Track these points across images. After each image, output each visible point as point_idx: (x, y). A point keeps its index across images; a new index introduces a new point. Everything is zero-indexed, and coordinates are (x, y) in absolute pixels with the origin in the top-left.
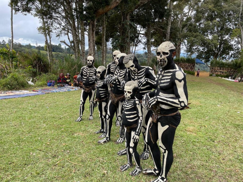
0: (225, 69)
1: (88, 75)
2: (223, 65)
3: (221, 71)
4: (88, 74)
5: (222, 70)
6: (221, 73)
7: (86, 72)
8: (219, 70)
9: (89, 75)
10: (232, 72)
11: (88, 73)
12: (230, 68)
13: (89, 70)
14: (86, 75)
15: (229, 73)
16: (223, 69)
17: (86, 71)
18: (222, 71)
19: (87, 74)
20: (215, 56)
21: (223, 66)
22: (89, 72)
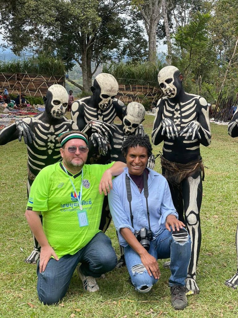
0: (138, 88)
1: (50, 148)
2: (134, 77)
3: (128, 93)
4: (51, 145)
5: (133, 91)
6: (129, 98)
7: (46, 141)
8: (125, 92)
9: (53, 150)
10: (154, 95)
11: (51, 142)
12: (150, 85)
13: (52, 134)
14: (45, 149)
15: (149, 99)
16: (134, 89)
17: (45, 137)
18: (132, 93)
19: (46, 146)
20: (86, 53)
21: (133, 81)
22: (52, 138)
